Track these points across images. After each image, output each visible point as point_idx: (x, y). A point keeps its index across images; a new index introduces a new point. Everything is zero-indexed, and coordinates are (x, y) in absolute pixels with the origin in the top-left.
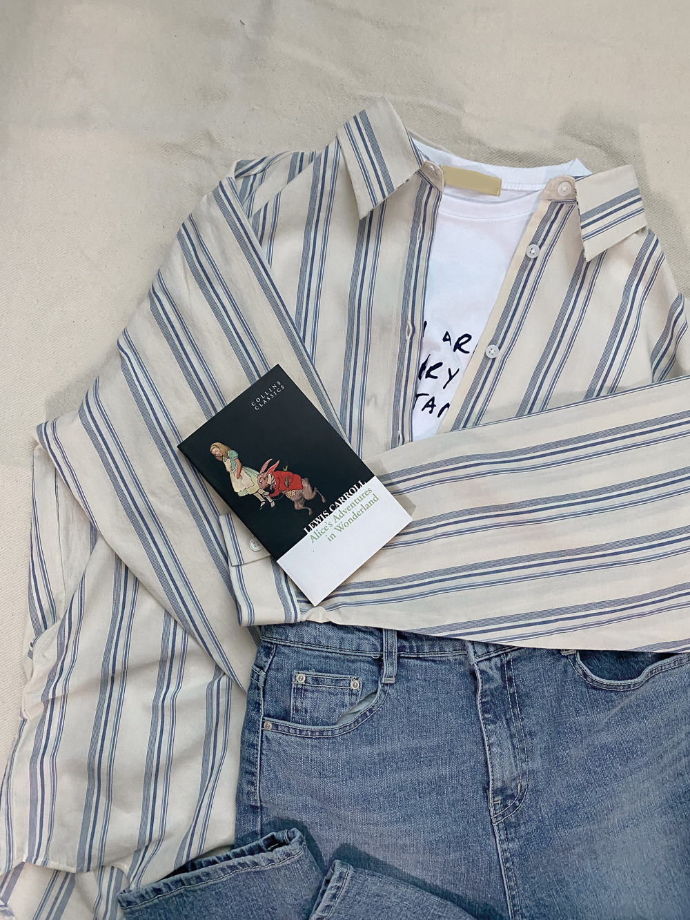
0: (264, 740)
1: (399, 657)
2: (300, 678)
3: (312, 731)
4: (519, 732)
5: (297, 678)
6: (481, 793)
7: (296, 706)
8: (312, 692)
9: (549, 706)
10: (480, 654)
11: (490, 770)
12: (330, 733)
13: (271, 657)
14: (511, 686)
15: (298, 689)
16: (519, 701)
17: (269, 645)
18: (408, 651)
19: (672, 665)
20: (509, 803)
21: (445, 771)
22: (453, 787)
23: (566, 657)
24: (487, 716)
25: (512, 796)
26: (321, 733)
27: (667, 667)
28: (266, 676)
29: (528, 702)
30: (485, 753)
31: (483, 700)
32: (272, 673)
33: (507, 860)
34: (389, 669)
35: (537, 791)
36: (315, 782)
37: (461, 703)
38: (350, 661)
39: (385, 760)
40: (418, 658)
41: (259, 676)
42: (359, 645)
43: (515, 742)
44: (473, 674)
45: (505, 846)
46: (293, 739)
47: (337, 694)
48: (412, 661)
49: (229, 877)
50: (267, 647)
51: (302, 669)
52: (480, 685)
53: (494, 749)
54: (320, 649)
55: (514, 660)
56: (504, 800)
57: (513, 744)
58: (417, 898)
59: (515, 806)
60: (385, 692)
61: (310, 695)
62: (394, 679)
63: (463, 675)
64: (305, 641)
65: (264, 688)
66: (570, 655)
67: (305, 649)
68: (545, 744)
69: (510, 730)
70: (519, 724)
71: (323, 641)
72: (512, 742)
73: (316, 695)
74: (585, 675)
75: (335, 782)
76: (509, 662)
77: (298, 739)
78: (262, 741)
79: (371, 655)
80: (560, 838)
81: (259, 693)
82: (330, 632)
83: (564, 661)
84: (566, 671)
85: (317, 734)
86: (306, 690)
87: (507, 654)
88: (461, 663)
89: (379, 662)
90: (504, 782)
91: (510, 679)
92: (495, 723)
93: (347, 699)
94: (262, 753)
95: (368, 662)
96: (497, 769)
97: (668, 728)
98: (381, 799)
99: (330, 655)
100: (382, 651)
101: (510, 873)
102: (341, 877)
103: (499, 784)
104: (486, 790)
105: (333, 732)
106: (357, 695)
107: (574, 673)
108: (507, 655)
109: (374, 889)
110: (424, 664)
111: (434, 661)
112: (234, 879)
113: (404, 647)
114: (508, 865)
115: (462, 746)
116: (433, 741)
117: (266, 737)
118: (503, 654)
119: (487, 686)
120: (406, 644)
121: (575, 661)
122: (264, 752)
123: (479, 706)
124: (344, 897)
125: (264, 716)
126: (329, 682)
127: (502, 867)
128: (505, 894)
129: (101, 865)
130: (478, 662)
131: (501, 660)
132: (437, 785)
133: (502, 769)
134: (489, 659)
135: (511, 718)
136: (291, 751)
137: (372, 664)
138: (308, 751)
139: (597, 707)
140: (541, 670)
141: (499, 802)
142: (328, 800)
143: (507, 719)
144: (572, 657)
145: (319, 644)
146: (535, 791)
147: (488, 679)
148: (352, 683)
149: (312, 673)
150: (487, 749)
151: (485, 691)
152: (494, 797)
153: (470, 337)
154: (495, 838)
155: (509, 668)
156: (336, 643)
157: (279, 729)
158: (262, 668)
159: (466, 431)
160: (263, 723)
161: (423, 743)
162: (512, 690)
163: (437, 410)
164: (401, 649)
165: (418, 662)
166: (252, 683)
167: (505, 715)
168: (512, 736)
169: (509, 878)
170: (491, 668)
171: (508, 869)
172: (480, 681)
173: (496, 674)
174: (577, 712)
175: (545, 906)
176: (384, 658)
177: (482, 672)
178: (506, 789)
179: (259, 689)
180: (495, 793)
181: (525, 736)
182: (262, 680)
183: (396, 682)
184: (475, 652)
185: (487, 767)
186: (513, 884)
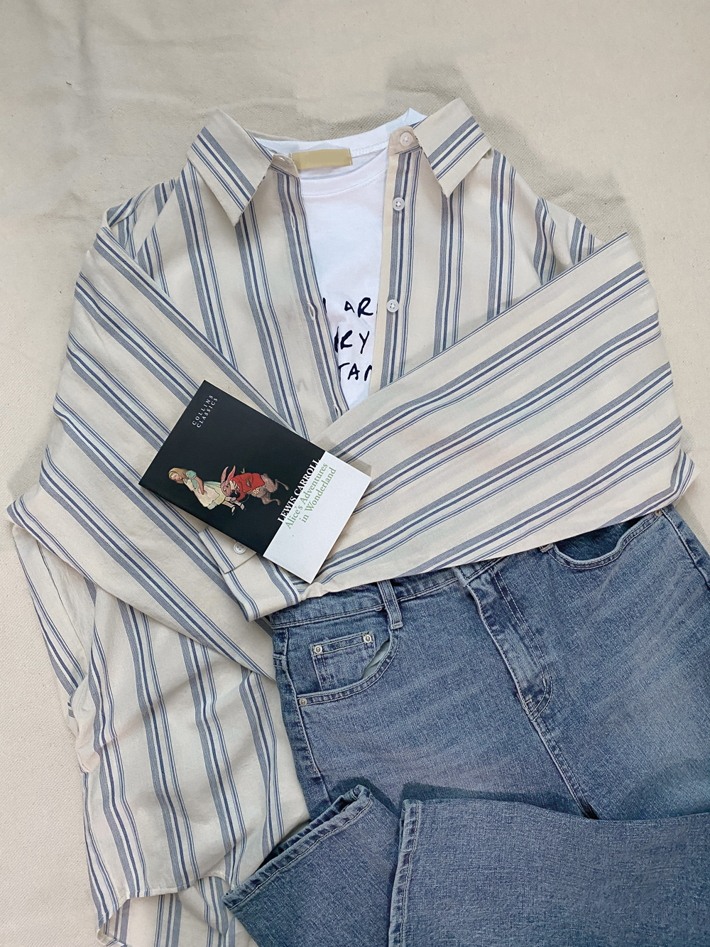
0: (304, 715)
1: (400, 603)
2: (318, 649)
3: (343, 692)
4: (527, 633)
5: (315, 650)
6: (512, 698)
7: (322, 675)
8: (332, 658)
9: (546, 602)
10: (469, 575)
11: (512, 674)
12: (359, 689)
13: (286, 641)
14: (506, 595)
15: (319, 660)
16: (518, 606)
17: (281, 631)
18: (406, 594)
19: (642, 528)
20: (540, 698)
21: (474, 690)
22: (485, 701)
23: (547, 553)
24: (494, 628)
25: (541, 692)
26: (351, 691)
27: (638, 531)
28: (287, 659)
29: (526, 604)
30: (504, 661)
31: (486, 615)
32: (292, 654)
33: (554, 748)
34: (394, 615)
35: (561, 679)
36: (361, 736)
37: (468, 624)
38: (357, 621)
39: (417, 698)
40: (416, 598)
41: (280, 660)
42: (360, 604)
43: (526, 643)
44: (470, 596)
45: (548, 737)
46: (329, 705)
47: (354, 652)
48: (412, 602)
49: (315, 847)
50: (280, 634)
51: (317, 641)
52: (478, 602)
53: (510, 655)
54: (327, 619)
55: (502, 571)
56: (535, 697)
57: (525, 645)
58: (487, 808)
59: (546, 700)
60: (397, 637)
61: (330, 661)
62: (401, 623)
63: (461, 600)
64: (312, 616)
65: (288, 669)
66: (549, 550)
67: (314, 623)
68: (554, 637)
69: (518, 634)
70: (525, 626)
71: (328, 612)
72: (524, 644)
73: (336, 659)
74: (568, 563)
75: (379, 730)
76: (497, 574)
77: (333, 704)
78: (303, 718)
79: (375, 609)
80: (594, 712)
81: (286, 676)
82: (332, 601)
83: (545, 557)
84: (550, 565)
85: (348, 693)
86: (326, 658)
87: (493, 567)
88: (456, 590)
89: (383, 613)
90: (528, 681)
91: (504, 589)
92: (504, 632)
93: (364, 653)
94: (306, 728)
95: (374, 616)
96: (520, 673)
97: (656, 584)
98: (425, 732)
99: (338, 621)
100: (383, 602)
101: (560, 759)
102: (413, 813)
103: (525, 685)
104: (515, 694)
105: (361, 686)
106: (372, 647)
107: (558, 565)
108: (493, 569)
109: (446, 814)
110: (423, 601)
111: (432, 596)
112: (321, 847)
113: (401, 592)
114: (556, 752)
115: (481, 662)
116: (454, 667)
117: (305, 712)
118: (489, 569)
119: (484, 602)
120: (403, 589)
121: (554, 554)
122: (307, 726)
123: (484, 622)
124: (422, 829)
125: (297, 694)
126: (344, 643)
127: (552, 756)
128: (562, 779)
129: (199, 878)
130: (470, 583)
131: (490, 575)
132: (471, 705)
133: (523, 669)
134: (479, 577)
135: (516, 623)
136: (331, 717)
137: (378, 617)
138: (345, 712)
139: (587, 586)
140: (529, 572)
141: (531, 700)
142: (378, 748)
143: (513, 625)
144: (551, 551)
145: (325, 615)
146: (559, 680)
147: (483, 595)
148: (364, 639)
149: (327, 641)
150: (504, 657)
151: (485, 607)
152: (524, 698)
153: (369, 300)
154: (537, 732)
155: (499, 580)
156: (339, 608)
157: (314, 701)
158: (281, 653)
159: (393, 384)
160: (298, 701)
161: (446, 671)
162: (509, 599)
163: (361, 375)
164: (399, 595)
165: (418, 601)
166: (277, 670)
167: (510, 622)
168: (522, 639)
169: (561, 763)
170: (483, 585)
171: (557, 756)
172: (476, 599)
173: (489, 589)
174: (571, 597)
175: (600, 777)
176: (386, 608)
177: (476, 590)
178: (533, 686)
179: (284, 672)
180: (525, 693)
181: (534, 635)
182: (284, 663)
183: (404, 625)
184: (464, 575)
185: (509, 673)
186: (565, 767)
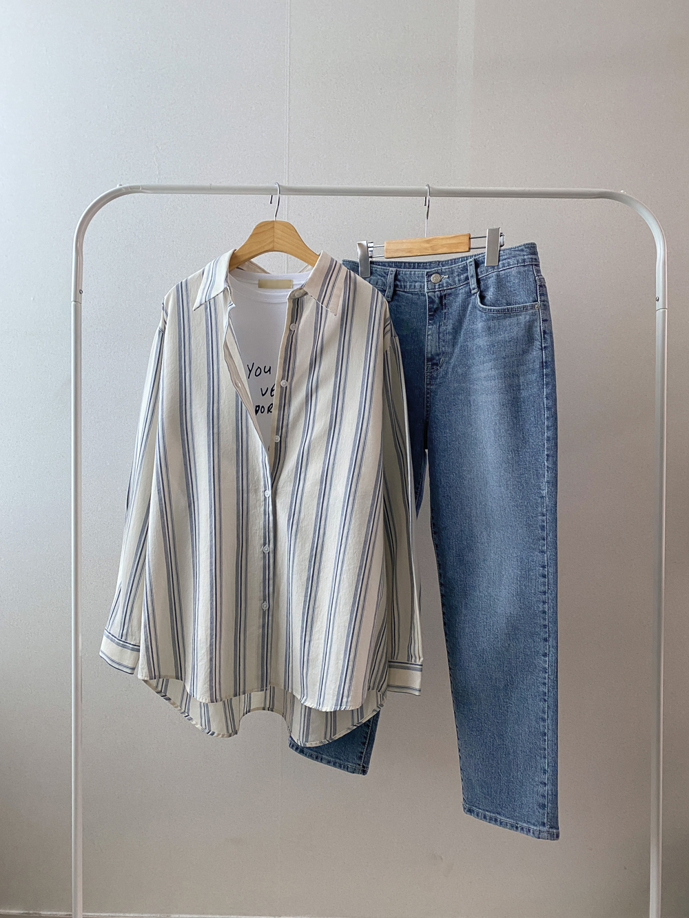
1: (394, 290)
4: (444, 332)
6: (422, 359)
10: (429, 288)
14: (445, 309)
16: (448, 317)
18: (399, 287)
20: (435, 367)
21: (408, 348)
22: (411, 355)
23: (474, 294)
24: (430, 322)
25: (437, 365)
29: (451, 317)
31: (430, 313)
34: (388, 294)
40: (404, 291)
42: (378, 282)
43: (440, 336)
45: (429, 387)
48: (401, 292)
52: (428, 305)
53: (429, 337)
55: (448, 295)
56: (433, 365)
59: (437, 369)
62: (390, 299)
69: (439, 330)
70: (444, 328)
72: (438, 336)
76: (445, 295)
79: (382, 287)
83: (473, 297)
90: (432, 354)
91: (445, 305)
92: (433, 325)
96: (429, 348)
103: (430, 356)
108: (443, 291)
110: (406, 294)
111: (412, 294)
115: (417, 336)
119: (431, 306)
120: (399, 284)
123: (428, 316)
127: (425, 397)
130: (428, 292)
131: (441, 294)
133: (432, 348)
134: (435, 292)
135: (442, 325)
140: (461, 302)
141: (430, 366)
143: (439, 327)
144: (476, 294)
146: (448, 363)
147: (431, 302)
150: (426, 337)
151: (431, 309)
154: (424, 382)
155: (445, 299)
162: (445, 311)
164: (396, 286)
165: (404, 293)
167: (439, 323)
168: (439, 333)
169: (428, 402)
170: (435, 297)
171: (428, 398)
172: (428, 302)
173: (437, 300)
174: (473, 323)
177: (429, 298)
178: (433, 360)
180: (428, 361)
181: (446, 334)
183: (391, 301)
186: (428, 405)
